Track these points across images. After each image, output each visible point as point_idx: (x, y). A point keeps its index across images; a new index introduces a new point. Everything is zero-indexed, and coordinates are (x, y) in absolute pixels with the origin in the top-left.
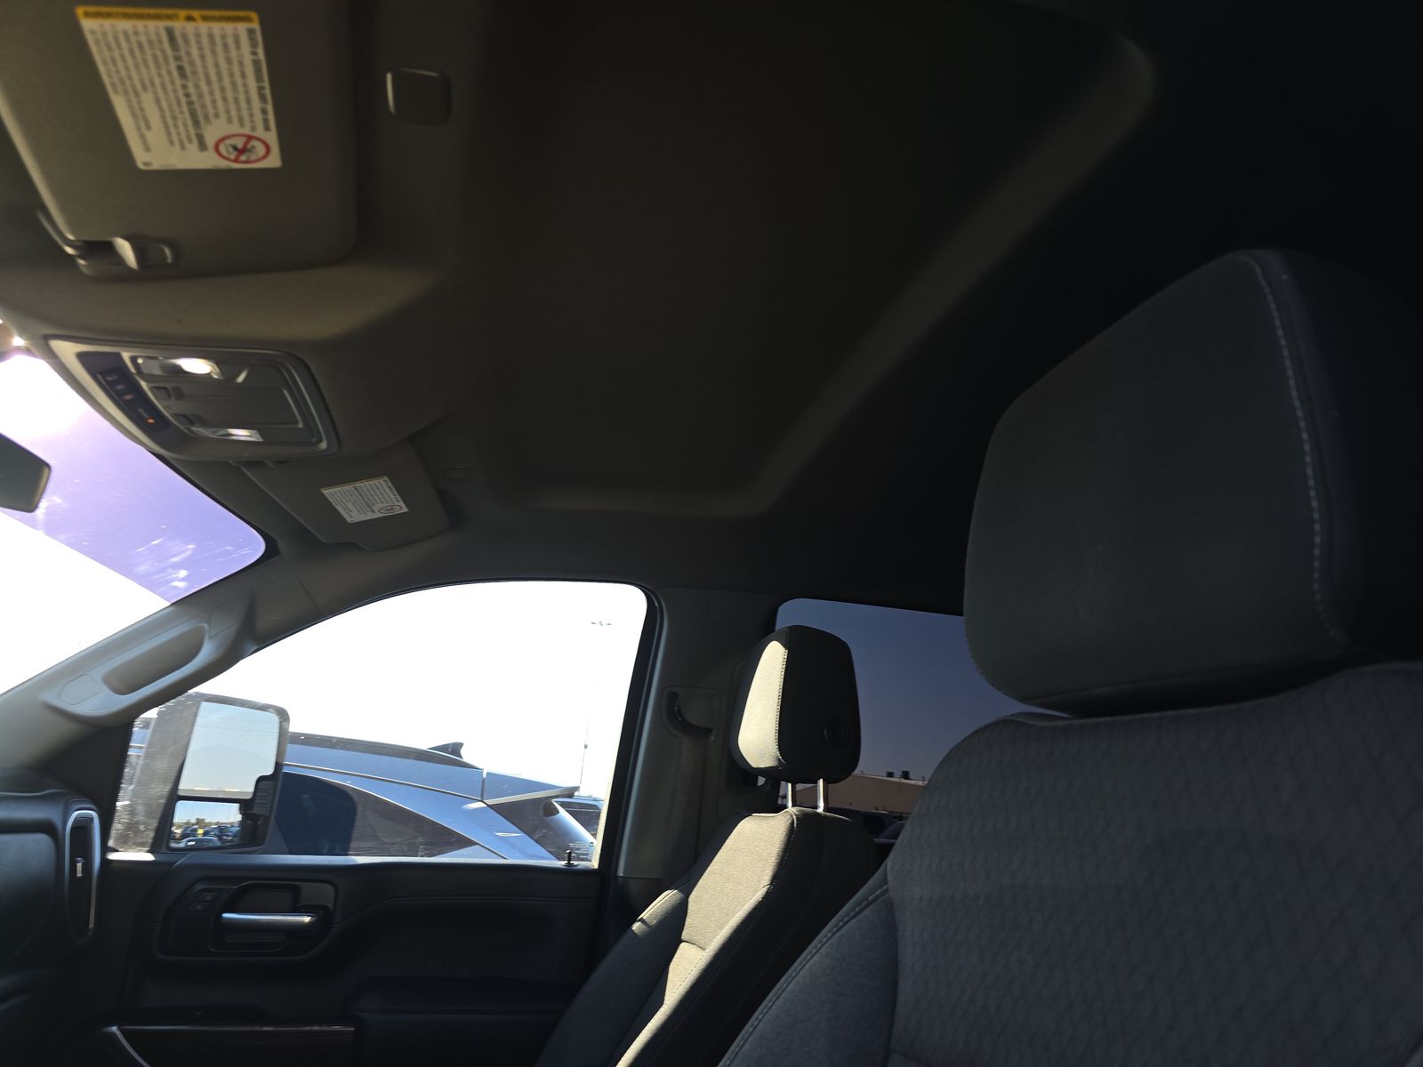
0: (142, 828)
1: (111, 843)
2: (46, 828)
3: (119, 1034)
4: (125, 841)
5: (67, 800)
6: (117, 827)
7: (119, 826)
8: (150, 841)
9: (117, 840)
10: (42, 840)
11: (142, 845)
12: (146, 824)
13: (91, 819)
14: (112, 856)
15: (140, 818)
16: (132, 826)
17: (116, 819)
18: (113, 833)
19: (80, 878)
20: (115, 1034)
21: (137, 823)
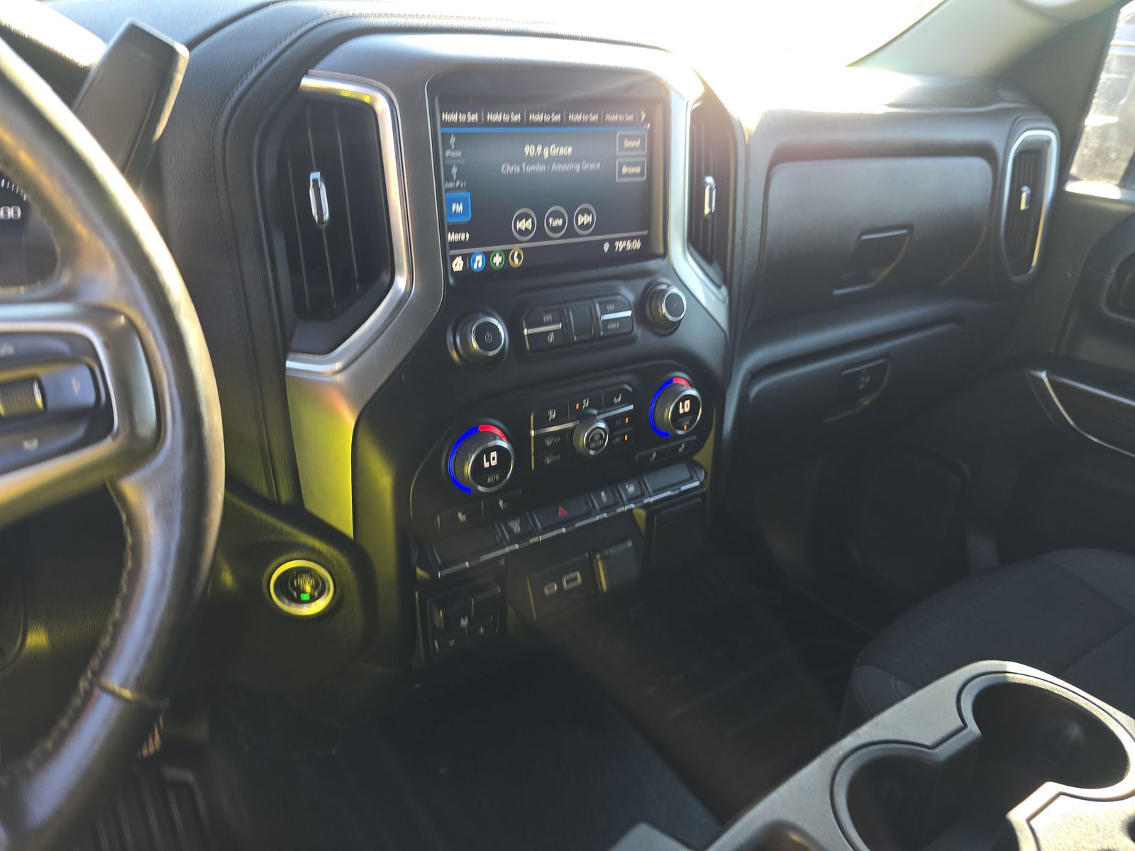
0: (1113, 155)
1: (1074, 170)
2: (985, 152)
3: (1046, 380)
4: (1091, 171)
5: (1016, 120)
6: (1084, 151)
7: (1086, 151)
8: (1121, 173)
9: (1081, 167)
10: (978, 165)
11: (1110, 176)
12: (1119, 152)
13: (1049, 142)
14: (1071, 187)
15: (1112, 143)
16: (1101, 153)
17: (1083, 141)
18: (1077, 158)
19: (1024, 210)
20: (1042, 380)
21: (1108, 149)
